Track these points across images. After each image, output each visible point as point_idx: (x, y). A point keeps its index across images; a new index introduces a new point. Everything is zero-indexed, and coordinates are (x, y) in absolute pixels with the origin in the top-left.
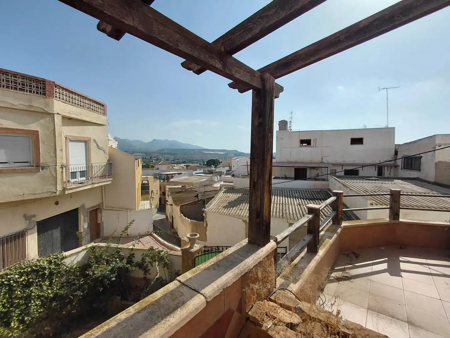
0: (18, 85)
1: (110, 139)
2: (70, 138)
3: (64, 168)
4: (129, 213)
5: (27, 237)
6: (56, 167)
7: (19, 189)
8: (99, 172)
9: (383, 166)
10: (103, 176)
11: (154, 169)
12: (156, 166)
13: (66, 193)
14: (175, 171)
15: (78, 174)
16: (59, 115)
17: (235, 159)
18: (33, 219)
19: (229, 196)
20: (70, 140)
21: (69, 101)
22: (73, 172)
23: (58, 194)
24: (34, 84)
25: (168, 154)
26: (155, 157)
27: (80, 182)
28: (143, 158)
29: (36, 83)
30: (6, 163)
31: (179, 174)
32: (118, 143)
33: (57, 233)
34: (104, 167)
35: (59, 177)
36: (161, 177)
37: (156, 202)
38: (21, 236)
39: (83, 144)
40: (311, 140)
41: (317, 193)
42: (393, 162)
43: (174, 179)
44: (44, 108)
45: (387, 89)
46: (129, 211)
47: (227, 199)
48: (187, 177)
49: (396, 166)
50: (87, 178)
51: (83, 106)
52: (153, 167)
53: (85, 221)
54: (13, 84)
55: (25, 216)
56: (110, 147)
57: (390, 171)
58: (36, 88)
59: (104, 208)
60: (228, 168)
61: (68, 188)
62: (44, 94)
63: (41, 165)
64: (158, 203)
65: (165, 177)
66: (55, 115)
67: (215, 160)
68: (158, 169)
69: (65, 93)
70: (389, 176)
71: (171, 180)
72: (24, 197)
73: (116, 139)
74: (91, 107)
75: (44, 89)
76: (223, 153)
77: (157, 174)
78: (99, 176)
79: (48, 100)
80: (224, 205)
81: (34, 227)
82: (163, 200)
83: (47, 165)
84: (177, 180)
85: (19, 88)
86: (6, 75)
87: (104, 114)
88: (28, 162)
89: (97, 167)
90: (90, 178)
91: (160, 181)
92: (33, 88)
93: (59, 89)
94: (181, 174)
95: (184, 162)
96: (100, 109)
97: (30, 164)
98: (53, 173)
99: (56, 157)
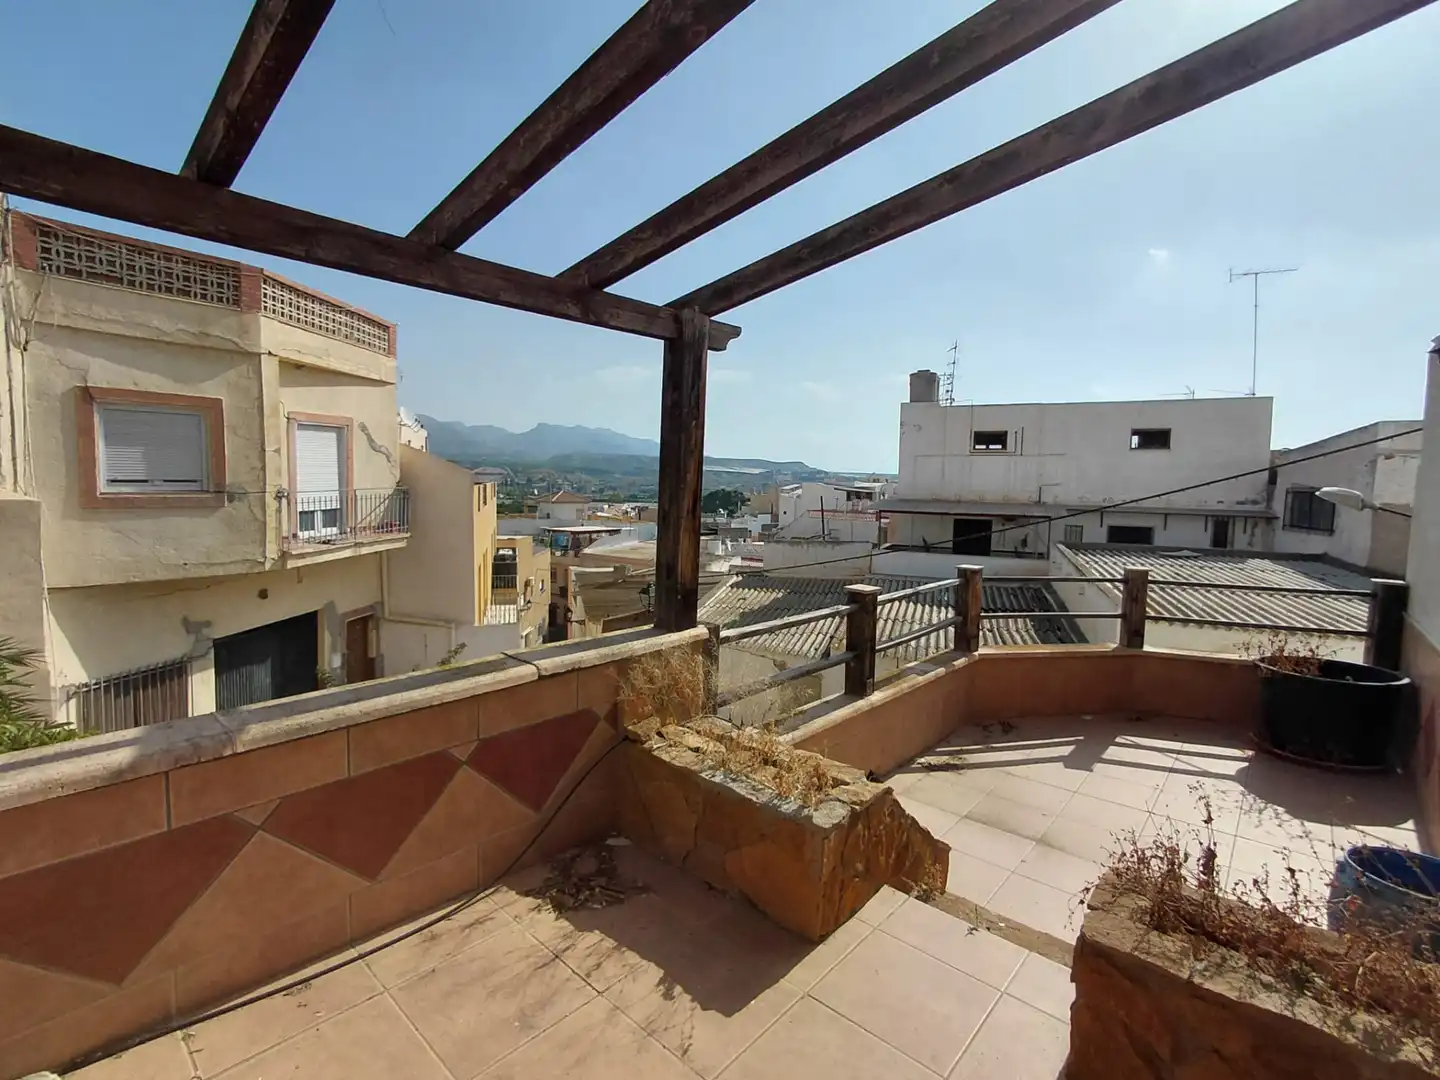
0: (175, 281)
1: (405, 421)
2: (298, 418)
3: (284, 501)
4: (453, 632)
5: (190, 678)
6: (264, 496)
7: (175, 550)
8: (373, 514)
9: (1228, 517)
10: (384, 527)
11: (534, 518)
12: (544, 508)
13: (289, 567)
14: (602, 524)
15: (319, 518)
16: (272, 357)
17: (792, 490)
18: (205, 631)
19: (748, 596)
20: (299, 425)
21: (299, 319)
22: (306, 512)
23: (268, 566)
24: (212, 277)
25: (584, 470)
26: (542, 480)
27: (323, 539)
28: (507, 481)
29: (217, 274)
30: (146, 481)
31: (611, 532)
32: (428, 434)
33: (262, 675)
34: (387, 502)
35: (271, 522)
36: (556, 540)
37: (541, 614)
38: (175, 673)
39: (333, 435)
40: (1006, 432)
41: (1008, 596)
42: (1261, 507)
43: (596, 546)
44: (236, 340)
45: (1256, 274)
46: (453, 626)
47: (738, 605)
48: (635, 543)
49: (1270, 519)
50: (340, 529)
51: (334, 331)
52: (533, 509)
53: (334, 649)
54: (163, 279)
55: (186, 622)
56: (405, 445)
57: (1253, 535)
58: (218, 287)
59: (387, 615)
60: (767, 519)
61: (294, 553)
62: (237, 302)
63: (227, 489)
64: (544, 620)
65: (568, 540)
66: (262, 356)
67: (729, 493)
68: (548, 516)
69: (287, 296)
70: (1250, 549)
71: (587, 551)
72: (185, 569)
73: (422, 422)
74: (356, 333)
75: (236, 288)
76: (757, 471)
77: (545, 530)
78: (373, 525)
79: (247, 317)
80: (726, 622)
81: (207, 653)
82: (560, 612)
83: (243, 488)
84: (605, 552)
85: (178, 290)
86: (147, 255)
87: (390, 352)
88: (195, 481)
89: (369, 501)
90: (349, 530)
91: (552, 554)
92: (209, 288)
93: (274, 287)
94: (617, 532)
95: (632, 498)
96: (379, 338)
97: (202, 486)
98: (258, 512)
99: (263, 469)
